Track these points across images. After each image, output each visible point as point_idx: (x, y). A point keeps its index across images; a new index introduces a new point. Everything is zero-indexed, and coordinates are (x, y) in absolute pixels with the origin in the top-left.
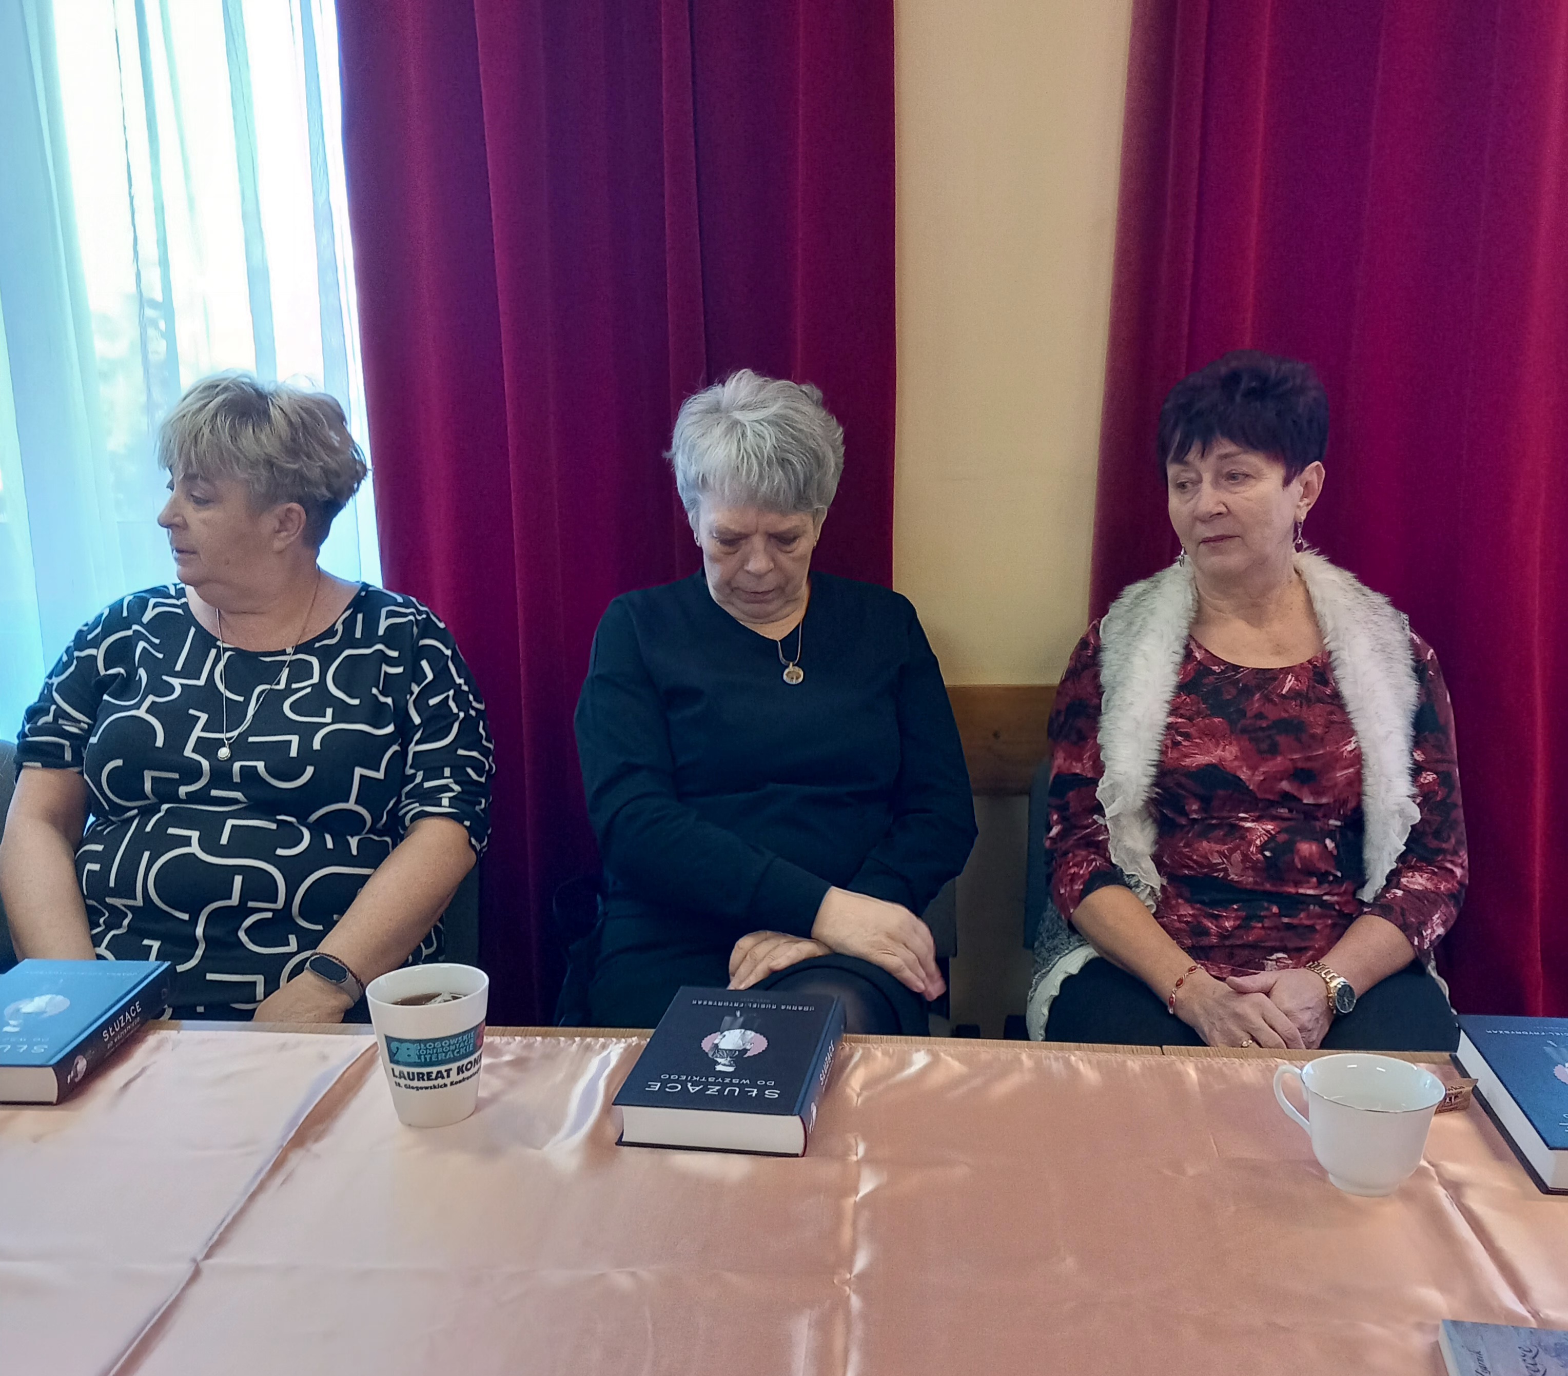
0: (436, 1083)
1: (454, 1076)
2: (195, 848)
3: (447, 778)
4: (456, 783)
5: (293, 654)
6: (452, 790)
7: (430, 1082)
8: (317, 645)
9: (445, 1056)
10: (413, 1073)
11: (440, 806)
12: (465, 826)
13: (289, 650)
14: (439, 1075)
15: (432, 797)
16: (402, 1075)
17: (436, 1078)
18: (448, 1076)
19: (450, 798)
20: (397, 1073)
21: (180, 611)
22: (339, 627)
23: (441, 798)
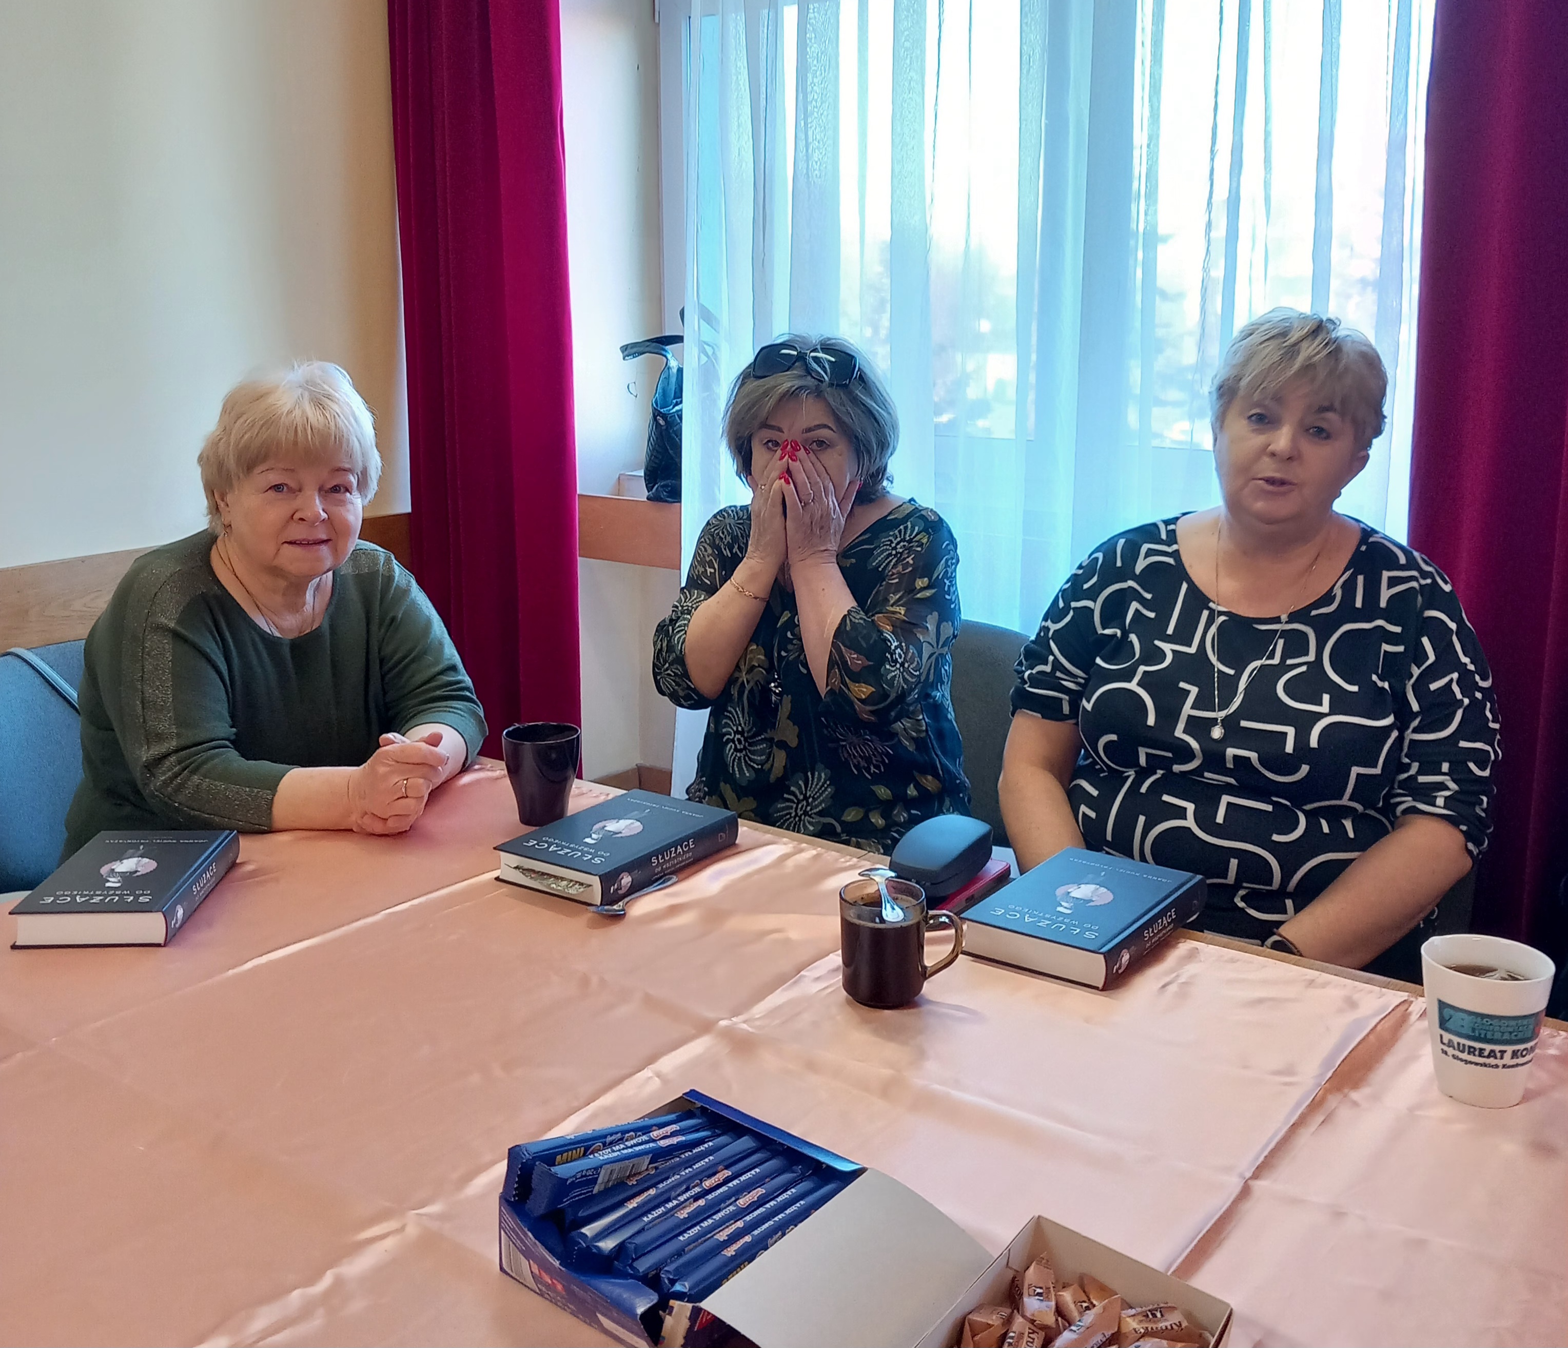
0: (1487, 1061)
1: (1507, 1059)
2: (1189, 822)
3: (1445, 774)
4: (1454, 781)
5: (1286, 622)
6: (1447, 788)
7: (1481, 1058)
8: (1314, 613)
9: (1502, 1036)
10: (1464, 1045)
11: (1434, 805)
12: (1461, 831)
13: (1284, 618)
14: (1492, 1054)
15: (1426, 793)
16: (1450, 1044)
17: (1489, 1057)
18: (1502, 1058)
19: (1446, 798)
20: (1446, 1041)
21: (1171, 561)
22: (1338, 592)
23: (1436, 797)
